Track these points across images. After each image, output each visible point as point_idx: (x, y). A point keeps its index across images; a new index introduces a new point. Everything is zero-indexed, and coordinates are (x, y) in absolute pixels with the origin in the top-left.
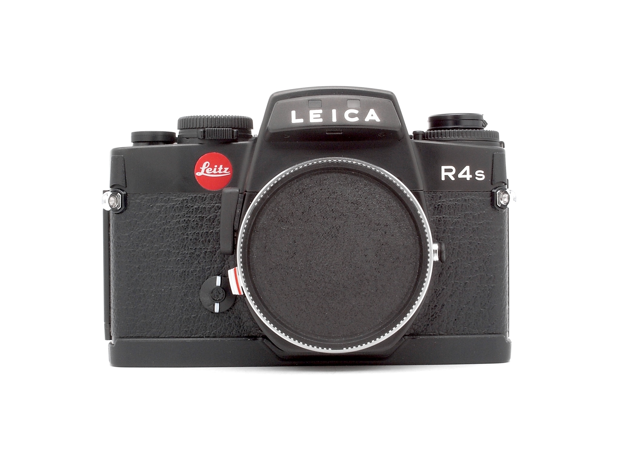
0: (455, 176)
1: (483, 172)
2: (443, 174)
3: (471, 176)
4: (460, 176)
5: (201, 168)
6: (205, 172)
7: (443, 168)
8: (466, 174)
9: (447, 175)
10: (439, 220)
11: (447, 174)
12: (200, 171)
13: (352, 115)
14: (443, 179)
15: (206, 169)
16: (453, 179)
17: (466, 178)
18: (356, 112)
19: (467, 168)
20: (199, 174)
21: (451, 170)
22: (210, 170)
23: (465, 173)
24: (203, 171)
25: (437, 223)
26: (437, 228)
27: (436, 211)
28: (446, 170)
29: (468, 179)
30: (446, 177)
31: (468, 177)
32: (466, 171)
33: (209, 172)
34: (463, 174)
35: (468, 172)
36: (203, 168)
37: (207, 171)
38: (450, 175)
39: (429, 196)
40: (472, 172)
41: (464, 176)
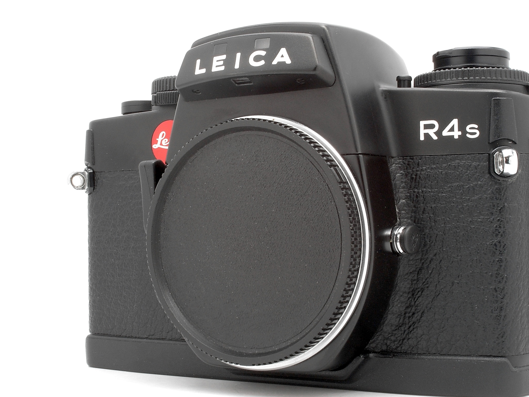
0: (438, 133)
1: (476, 126)
2: (422, 131)
3: (460, 133)
4: (445, 133)
5: (157, 139)
6: (161, 144)
7: (422, 123)
8: (453, 131)
9: (428, 133)
10: (417, 195)
11: (427, 131)
12: (156, 142)
13: (257, 59)
14: (422, 138)
15: (162, 140)
16: (435, 137)
17: (453, 136)
18: (263, 53)
19: (455, 122)
20: (155, 146)
21: (432, 126)
22: (165, 141)
23: (452, 129)
24: (159, 143)
25: (415, 199)
26: (415, 206)
27: (413, 183)
28: (426, 127)
29: (456, 137)
30: (427, 135)
31: (456, 134)
32: (453, 126)
33: (165, 143)
34: (449, 131)
35: (456, 128)
36: (159, 140)
37: (163, 143)
38: (432, 133)
39: (404, 163)
40: (462, 128)
41: (451, 134)
